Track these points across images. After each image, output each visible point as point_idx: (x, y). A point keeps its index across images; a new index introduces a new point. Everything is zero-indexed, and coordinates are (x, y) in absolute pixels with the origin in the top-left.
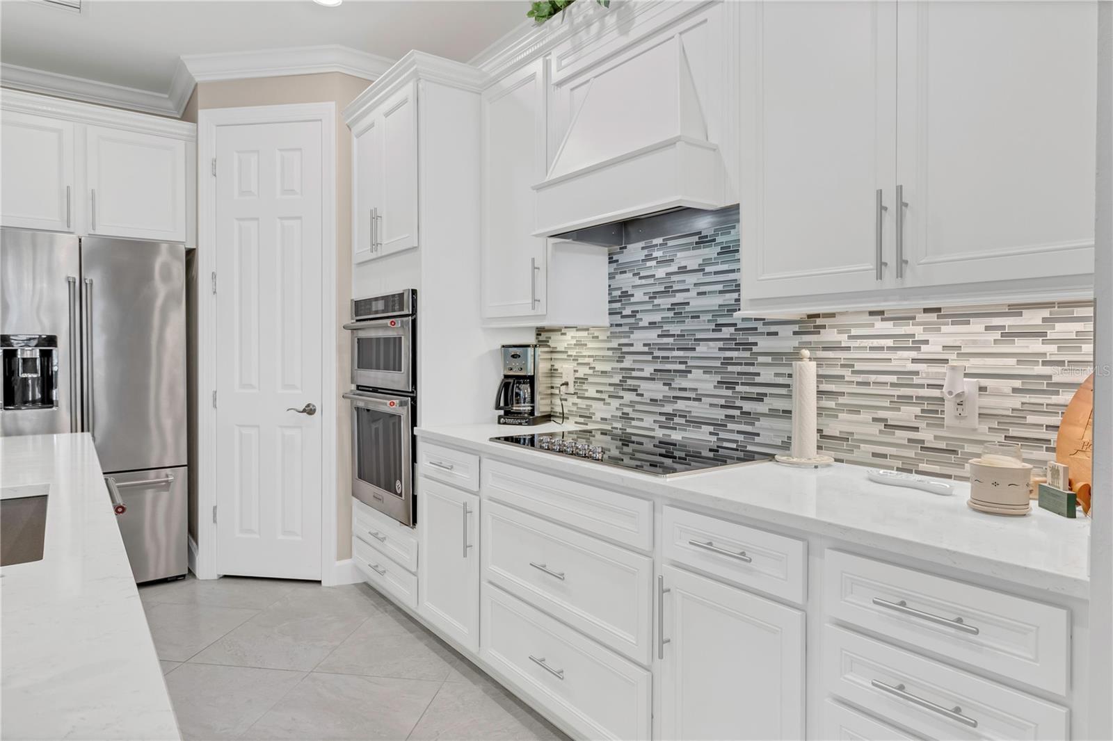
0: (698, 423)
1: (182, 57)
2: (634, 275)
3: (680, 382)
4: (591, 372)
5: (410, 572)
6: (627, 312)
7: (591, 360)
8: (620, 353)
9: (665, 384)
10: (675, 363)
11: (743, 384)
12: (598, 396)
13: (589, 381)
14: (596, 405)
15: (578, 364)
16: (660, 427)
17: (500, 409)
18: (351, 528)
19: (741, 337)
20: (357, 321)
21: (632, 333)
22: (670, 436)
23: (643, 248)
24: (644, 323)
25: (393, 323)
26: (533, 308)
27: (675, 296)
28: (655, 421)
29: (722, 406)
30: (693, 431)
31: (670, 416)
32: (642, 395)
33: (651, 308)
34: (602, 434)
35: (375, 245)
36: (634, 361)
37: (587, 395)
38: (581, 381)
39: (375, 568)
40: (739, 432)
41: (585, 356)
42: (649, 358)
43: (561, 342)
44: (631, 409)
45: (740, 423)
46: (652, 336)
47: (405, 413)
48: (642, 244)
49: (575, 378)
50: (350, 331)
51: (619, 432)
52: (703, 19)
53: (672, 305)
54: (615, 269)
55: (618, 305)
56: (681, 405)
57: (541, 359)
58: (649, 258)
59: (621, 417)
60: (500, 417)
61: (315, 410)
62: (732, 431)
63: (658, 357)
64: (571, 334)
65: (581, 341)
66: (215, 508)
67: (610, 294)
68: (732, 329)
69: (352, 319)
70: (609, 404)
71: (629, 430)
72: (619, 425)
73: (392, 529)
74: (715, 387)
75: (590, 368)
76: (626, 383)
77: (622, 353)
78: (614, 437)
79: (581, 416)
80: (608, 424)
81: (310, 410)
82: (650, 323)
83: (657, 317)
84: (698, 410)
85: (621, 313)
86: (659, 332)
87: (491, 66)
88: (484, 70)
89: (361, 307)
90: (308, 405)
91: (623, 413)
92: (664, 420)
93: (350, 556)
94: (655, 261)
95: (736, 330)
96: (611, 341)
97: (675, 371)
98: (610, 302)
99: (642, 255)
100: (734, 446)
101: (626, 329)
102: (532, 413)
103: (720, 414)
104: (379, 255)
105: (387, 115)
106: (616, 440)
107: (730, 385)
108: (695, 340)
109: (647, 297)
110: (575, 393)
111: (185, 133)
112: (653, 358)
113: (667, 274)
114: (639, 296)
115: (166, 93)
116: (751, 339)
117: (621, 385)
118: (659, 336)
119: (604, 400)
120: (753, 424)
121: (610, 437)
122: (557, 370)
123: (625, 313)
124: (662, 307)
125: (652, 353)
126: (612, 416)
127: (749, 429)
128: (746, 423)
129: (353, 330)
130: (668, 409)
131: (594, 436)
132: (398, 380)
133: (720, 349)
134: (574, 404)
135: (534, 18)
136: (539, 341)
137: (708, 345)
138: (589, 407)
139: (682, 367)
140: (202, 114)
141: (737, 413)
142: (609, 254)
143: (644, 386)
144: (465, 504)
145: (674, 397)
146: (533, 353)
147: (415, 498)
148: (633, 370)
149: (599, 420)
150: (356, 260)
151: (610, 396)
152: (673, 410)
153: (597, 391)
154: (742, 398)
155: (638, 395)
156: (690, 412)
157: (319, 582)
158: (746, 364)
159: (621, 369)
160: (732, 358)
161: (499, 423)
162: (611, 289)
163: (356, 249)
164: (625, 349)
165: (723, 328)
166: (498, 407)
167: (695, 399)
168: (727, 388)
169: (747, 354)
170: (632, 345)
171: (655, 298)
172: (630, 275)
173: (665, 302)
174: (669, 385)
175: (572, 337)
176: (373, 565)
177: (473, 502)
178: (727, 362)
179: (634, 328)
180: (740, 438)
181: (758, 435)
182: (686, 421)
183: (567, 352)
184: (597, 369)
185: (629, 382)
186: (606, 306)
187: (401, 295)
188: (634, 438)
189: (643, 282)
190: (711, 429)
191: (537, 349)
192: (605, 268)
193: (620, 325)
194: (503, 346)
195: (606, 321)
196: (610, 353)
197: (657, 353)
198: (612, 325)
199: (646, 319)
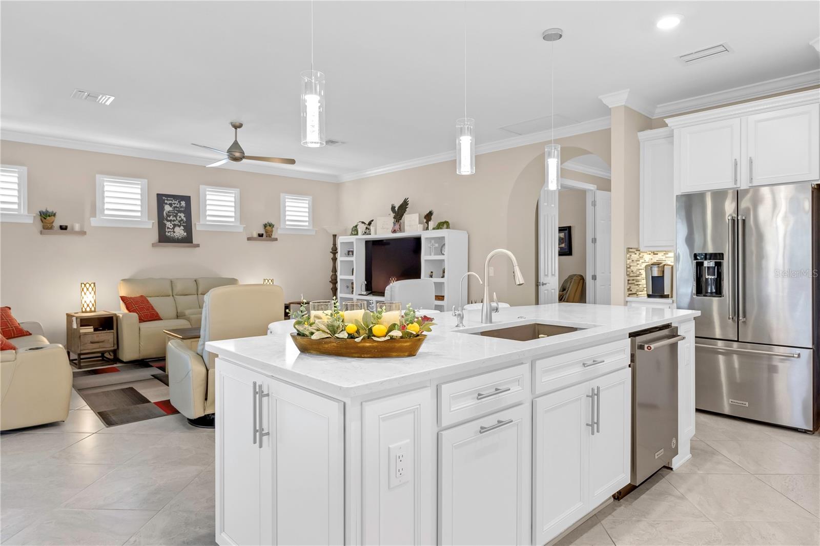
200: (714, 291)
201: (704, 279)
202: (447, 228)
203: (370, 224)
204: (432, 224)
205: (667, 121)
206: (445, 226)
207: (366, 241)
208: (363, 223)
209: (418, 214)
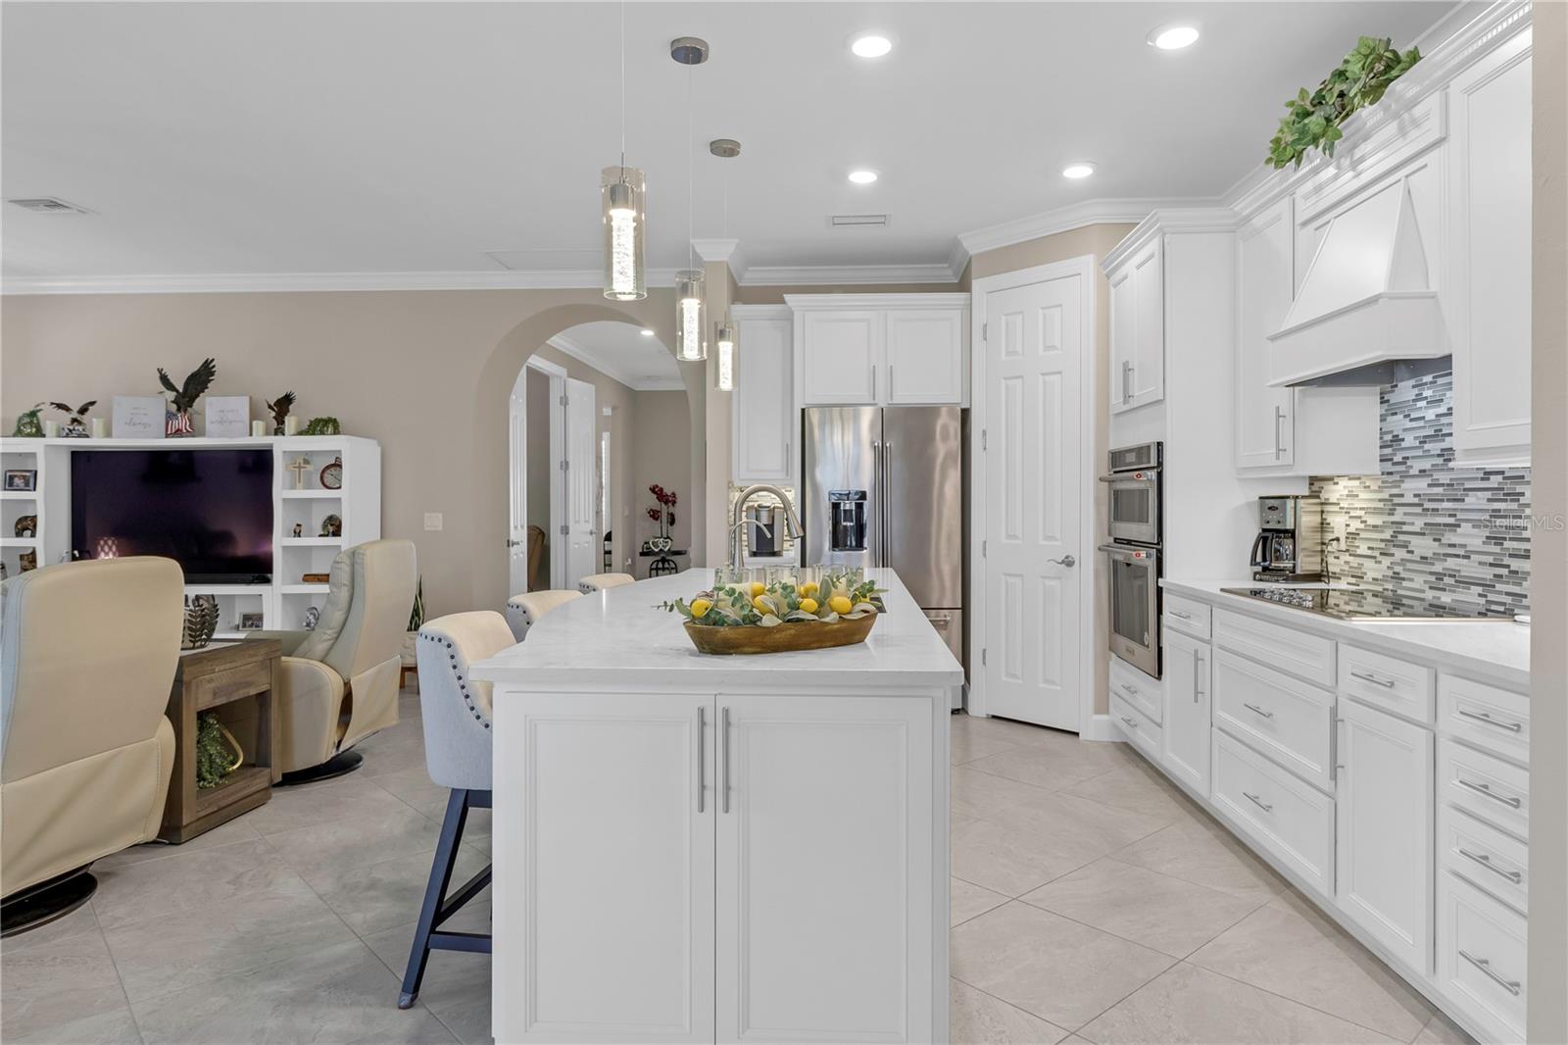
0: (1467, 583)
1: (959, 237)
2: (1406, 416)
3: (1449, 537)
4: (1362, 526)
5: (1156, 723)
6: (1398, 458)
7: (1362, 513)
8: (1391, 505)
9: (1435, 540)
10: (1444, 515)
11: (1511, 539)
12: (1369, 553)
13: (1361, 536)
14: (1368, 564)
15: (1351, 517)
16: (1431, 588)
17: (1259, 564)
18: (1108, 682)
19: (1508, 486)
20: (1115, 472)
21: (1403, 482)
22: (1439, 598)
23: (1414, 387)
24: (1414, 471)
25: (1139, 476)
26: (1278, 458)
27: (1444, 440)
28: (1425, 582)
29: (1491, 565)
30: (1462, 593)
31: (1439, 577)
32: (1412, 552)
33: (1421, 454)
34: (1374, 595)
35: (1127, 397)
36: (1405, 514)
37: (1359, 552)
38: (1352, 536)
39: (1128, 722)
40: (1508, 594)
41: (1356, 508)
42: (1419, 510)
43: (1335, 492)
44: (1401, 568)
45: (1508, 583)
46: (1421, 485)
47: (1151, 564)
48: (1412, 382)
49: (1348, 533)
50: (1106, 484)
51: (1390, 594)
52: (1423, 164)
53: (1442, 450)
54: (1386, 410)
55: (1388, 451)
56: (1451, 563)
57: (1305, 512)
58: (1419, 398)
59: (1392, 577)
60: (1256, 573)
61: (1074, 562)
62: (1500, 593)
63: (1428, 510)
64: (1343, 483)
65: (1352, 491)
66: (984, 651)
67: (1381, 438)
68: (1500, 478)
69: (1109, 471)
70: (1380, 562)
71: (1400, 592)
72: (1390, 586)
73: (1143, 682)
74: (1484, 543)
75: (1362, 522)
76: (1397, 538)
77: (1393, 505)
78: (1385, 600)
79: (1353, 576)
80: (1380, 585)
81: (1068, 562)
82: (1420, 471)
83: (1427, 464)
84: (1470, 569)
85: (1392, 459)
86: (1429, 480)
87: (1242, 206)
88: (1236, 209)
89: (1116, 458)
90: (1067, 557)
91: (1394, 573)
92: (1434, 580)
93: (1107, 712)
94: (1425, 402)
95: (1504, 478)
96: (1381, 492)
97: (1445, 525)
98: (1381, 447)
99: (1412, 394)
100: (1502, 609)
101: (1397, 477)
102: (1293, 571)
103: (1488, 573)
104: (1132, 407)
105: (1138, 267)
106: (1387, 603)
107: (1498, 540)
108: (1465, 490)
109: (1418, 442)
110: (1347, 550)
111: (962, 302)
112: (1423, 510)
113: (1437, 416)
114: (1409, 440)
115: (946, 263)
116: (1519, 489)
117: (1392, 541)
118: (1429, 485)
119: (1375, 557)
120: (1520, 584)
121: (1381, 600)
122: (1329, 524)
123: (1396, 459)
124: (1432, 453)
125: (1422, 505)
126: (1384, 576)
127: (1516, 589)
128: (1515, 584)
129: (1111, 482)
130: (1438, 568)
131: (1365, 598)
132: (1145, 531)
133: (1489, 500)
134: (1347, 562)
135: (1273, 164)
136: (1312, 492)
137: (1476, 496)
138: (1361, 565)
139: (1451, 520)
140: (977, 285)
141: (1504, 572)
142: (1381, 394)
143: (1415, 541)
144: (1196, 652)
145: (1445, 555)
146: (1293, 505)
147: (1160, 650)
148: (1404, 523)
149: (1371, 580)
150: (1114, 410)
151: (1381, 554)
152: (1444, 569)
153: (1369, 548)
154: (1511, 556)
155: (1408, 552)
156: (1459, 571)
157: (1077, 734)
158: (1514, 517)
159: (1392, 523)
160: (1499, 511)
161: (1255, 579)
162: (1382, 433)
163: (1113, 401)
164: (1396, 500)
165: (1491, 477)
166: (1253, 562)
167: (1465, 557)
168: (1495, 544)
169: (1514, 506)
170: (1402, 496)
171: (1425, 442)
172: (1401, 416)
173: (1434, 447)
174: (1440, 540)
175: (1344, 487)
176: (1126, 718)
177: (1204, 650)
178: (1496, 514)
179: (1405, 476)
180: (1508, 600)
181: (1525, 596)
182: (1456, 581)
183: (1339, 504)
184: (1368, 523)
185: (1401, 537)
186: (1377, 452)
187: (1149, 447)
188: (1405, 601)
189: (1414, 424)
190: (1480, 589)
191: (1298, 500)
192: (1377, 409)
193: (1390, 473)
194: (1261, 498)
195: (1376, 468)
196: (1381, 505)
197: (1428, 505)
198: (1383, 474)
199: (1417, 466)
200: (854, 543)
201: (841, 527)
202: (335, 434)
203: (83, 410)
204: (290, 422)
205: (787, 297)
206: (331, 429)
207: (73, 453)
208: (60, 406)
209: (248, 398)
